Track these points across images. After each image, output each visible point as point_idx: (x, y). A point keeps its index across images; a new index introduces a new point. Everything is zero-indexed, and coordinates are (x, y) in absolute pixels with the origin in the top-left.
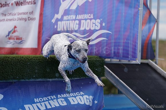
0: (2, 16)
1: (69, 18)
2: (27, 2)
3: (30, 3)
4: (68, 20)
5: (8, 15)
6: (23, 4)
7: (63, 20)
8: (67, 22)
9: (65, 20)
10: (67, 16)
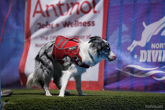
0: (42, 39)
1: (161, 46)
2: (81, 23)
3: (87, 25)
4: (159, 49)
5: (51, 38)
6: (74, 26)
7: (150, 49)
8: (157, 52)
9: (153, 49)
10: (158, 44)
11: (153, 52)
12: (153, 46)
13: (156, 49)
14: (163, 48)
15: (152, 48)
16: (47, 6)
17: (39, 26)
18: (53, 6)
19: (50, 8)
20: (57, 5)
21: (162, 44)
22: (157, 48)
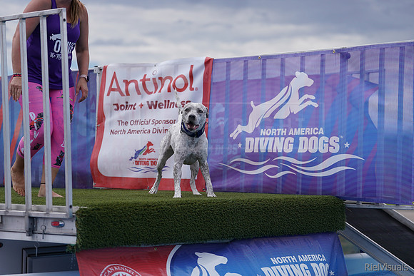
0: (119, 125)
2: (173, 103)
4: (270, 136)
5: (132, 122)
6: (163, 107)
7: (259, 136)
8: (267, 139)
9: (263, 136)
10: (269, 130)
11: (262, 139)
12: (263, 132)
13: (266, 136)
15: (261, 134)
16: (127, 82)
17: (116, 107)
18: (135, 81)
20: (141, 81)
22: (268, 134)
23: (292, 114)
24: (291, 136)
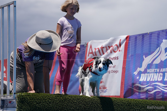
1: (153, 71)
3: (114, 59)
8: (150, 74)
10: (151, 69)
12: (148, 71)
14: (154, 72)
15: (148, 72)
16: (95, 49)
18: (98, 49)
19: (97, 50)
20: (100, 48)
21: (154, 69)
22: (151, 72)
23: (161, 61)
24: (161, 72)
